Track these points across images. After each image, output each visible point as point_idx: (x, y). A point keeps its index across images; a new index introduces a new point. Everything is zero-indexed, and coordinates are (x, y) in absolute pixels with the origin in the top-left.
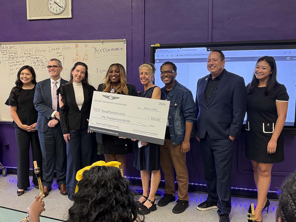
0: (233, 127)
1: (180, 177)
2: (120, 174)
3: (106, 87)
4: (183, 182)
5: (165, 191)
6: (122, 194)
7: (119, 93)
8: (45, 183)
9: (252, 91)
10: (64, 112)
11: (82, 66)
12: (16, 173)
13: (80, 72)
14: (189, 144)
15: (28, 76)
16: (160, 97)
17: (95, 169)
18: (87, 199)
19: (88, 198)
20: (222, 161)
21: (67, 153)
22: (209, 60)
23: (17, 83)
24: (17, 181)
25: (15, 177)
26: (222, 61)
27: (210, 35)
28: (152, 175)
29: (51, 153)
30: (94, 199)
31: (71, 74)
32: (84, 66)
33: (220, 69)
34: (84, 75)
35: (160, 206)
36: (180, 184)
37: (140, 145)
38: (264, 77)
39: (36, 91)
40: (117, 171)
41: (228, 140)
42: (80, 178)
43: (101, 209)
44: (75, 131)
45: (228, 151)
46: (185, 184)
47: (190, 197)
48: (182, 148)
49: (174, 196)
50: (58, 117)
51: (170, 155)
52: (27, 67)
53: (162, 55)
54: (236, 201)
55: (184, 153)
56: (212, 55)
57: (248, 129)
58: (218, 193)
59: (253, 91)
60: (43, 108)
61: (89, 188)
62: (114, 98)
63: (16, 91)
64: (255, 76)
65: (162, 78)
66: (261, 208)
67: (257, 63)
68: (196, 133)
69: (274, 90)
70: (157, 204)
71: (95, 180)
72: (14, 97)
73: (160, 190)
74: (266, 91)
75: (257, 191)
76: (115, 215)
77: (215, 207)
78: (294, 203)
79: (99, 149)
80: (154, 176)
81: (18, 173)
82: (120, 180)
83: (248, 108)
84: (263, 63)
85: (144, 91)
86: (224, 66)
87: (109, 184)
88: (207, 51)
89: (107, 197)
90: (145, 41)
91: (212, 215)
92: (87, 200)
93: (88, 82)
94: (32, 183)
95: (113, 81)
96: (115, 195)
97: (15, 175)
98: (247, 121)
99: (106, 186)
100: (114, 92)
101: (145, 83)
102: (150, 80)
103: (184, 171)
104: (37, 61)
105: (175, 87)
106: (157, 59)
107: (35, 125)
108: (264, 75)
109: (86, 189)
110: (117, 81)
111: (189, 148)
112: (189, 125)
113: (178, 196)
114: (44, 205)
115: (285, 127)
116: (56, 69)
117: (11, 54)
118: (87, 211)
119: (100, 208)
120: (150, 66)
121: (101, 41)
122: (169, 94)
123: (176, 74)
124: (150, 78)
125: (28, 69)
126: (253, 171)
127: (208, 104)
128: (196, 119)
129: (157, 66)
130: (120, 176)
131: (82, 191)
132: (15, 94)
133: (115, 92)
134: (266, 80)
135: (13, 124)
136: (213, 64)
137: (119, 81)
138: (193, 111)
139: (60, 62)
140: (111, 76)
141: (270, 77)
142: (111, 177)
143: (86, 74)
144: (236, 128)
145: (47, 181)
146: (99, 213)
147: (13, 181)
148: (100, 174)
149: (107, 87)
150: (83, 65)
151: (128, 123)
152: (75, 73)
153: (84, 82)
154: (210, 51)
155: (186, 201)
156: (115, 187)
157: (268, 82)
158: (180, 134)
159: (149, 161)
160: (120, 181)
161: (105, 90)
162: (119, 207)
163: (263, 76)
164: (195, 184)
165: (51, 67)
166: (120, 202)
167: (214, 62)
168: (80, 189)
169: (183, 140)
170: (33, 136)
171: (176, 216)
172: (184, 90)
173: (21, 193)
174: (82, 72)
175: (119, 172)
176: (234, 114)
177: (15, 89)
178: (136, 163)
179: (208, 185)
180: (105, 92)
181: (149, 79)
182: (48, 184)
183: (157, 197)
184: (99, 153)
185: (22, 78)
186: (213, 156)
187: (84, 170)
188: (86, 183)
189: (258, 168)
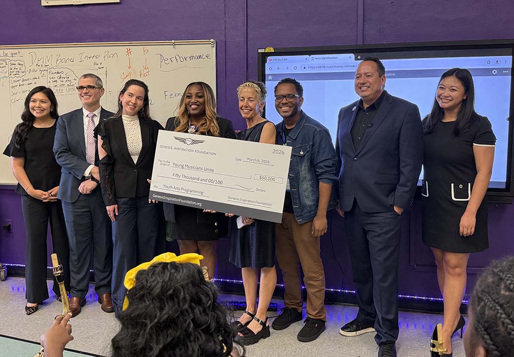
0: (400, 190)
1: (311, 278)
2: (201, 276)
3: (180, 122)
4: (316, 286)
5: (285, 302)
6: (204, 311)
7: (203, 133)
8: (75, 292)
9: (432, 129)
10: (107, 167)
11: (137, 86)
12: (23, 275)
13: (134, 98)
14: (325, 221)
15: (44, 105)
16: (274, 139)
17: (157, 267)
18: (144, 321)
19: (145, 319)
20: (381, 249)
21: (114, 239)
22: (358, 76)
23: (24, 117)
24: (25, 288)
25: (21, 282)
26: (380, 76)
27: (360, 31)
28: (262, 276)
29: (84, 240)
30: (156, 320)
31: (119, 100)
32: (142, 87)
33: (377, 92)
34: (142, 101)
35: (275, 329)
36: (310, 291)
37: (240, 224)
38: (454, 104)
39: (58, 131)
40: (196, 271)
41: (392, 213)
42: (131, 284)
43: (169, 338)
44: (128, 201)
45: (392, 233)
46: (319, 291)
47: (328, 312)
48: (313, 227)
49: (300, 311)
50: (97, 176)
51: (293, 240)
52: (41, 89)
53: (277, 67)
54: (407, 318)
55: (317, 237)
56: (363, 67)
57: (426, 195)
58: (376, 305)
59: (434, 128)
60: (70, 161)
61: (147, 301)
62: (195, 142)
63: (23, 130)
64: (436, 102)
65: (278, 107)
66: (450, 330)
67: (441, 80)
68: (338, 202)
69: (470, 126)
70: (270, 325)
71: (157, 286)
72: (20, 140)
73: (275, 301)
74: (455, 129)
75: (443, 301)
76: (193, 348)
77: (371, 329)
78: (511, 320)
79: (169, 232)
80: (265, 277)
81: (27, 275)
82: (201, 286)
83: (426, 158)
84: (452, 81)
85: (246, 130)
86: (384, 86)
87: (182, 293)
88: (356, 60)
89: (178, 317)
90: (248, 44)
91: (366, 343)
92: (143, 323)
93: (148, 114)
94: (51, 292)
95: (192, 112)
96: (193, 312)
97: (22, 279)
98: (424, 181)
99: (176, 297)
100: (194, 131)
101: (248, 116)
102: (257, 111)
103: (317, 268)
104: (59, 78)
105: (301, 123)
106: (270, 75)
107: (55, 190)
108: (453, 101)
109: (141, 303)
110: (199, 113)
111: (325, 229)
112: (325, 188)
113: (307, 311)
114: (70, 331)
115: (489, 190)
116: (92, 91)
117: (13, 67)
118: (144, 342)
119: (166, 337)
120: (256, 86)
121: (172, 42)
122: (290, 135)
123: (301, 100)
124: (257, 108)
125: (44, 92)
126: (436, 266)
127: (357, 153)
128: (336, 178)
129: (270, 85)
130: (202, 279)
131: (135, 307)
132: (20, 136)
133: (197, 131)
134: (456, 110)
135: (18, 190)
136: (365, 82)
137: (203, 113)
138: (332, 163)
139: (100, 79)
140: (188, 104)
141: (462, 105)
142: (185, 282)
143: (146, 100)
144: (406, 192)
145: (79, 287)
146: (164, 345)
147: (18, 289)
148: (167, 276)
149: (182, 124)
150: (139, 85)
151: (220, 185)
152: (125, 98)
153: (143, 115)
154: (360, 59)
155: (320, 320)
156: (192, 300)
157: (459, 113)
158: (309, 203)
159: (256, 252)
160: (201, 288)
161: (178, 128)
162: (199, 333)
163: (450, 104)
164: (337, 290)
165: (84, 87)
166: (202, 326)
167: (367, 79)
168: (130, 304)
169: (315, 214)
170: (52, 209)
171: (303, 346)
172: (316, 127)
173: (33, 309)
174: (138, 98)
175: (200, 272)
176: (402, 170)
177: (21, 128)
178: (234, 254)
179: (358, 291)
180: (179, 131)
181: (255, 110)
182: (80, 294)
183: (270, 314)
184: (168, 239)
185: (33, 109)
186: (367, 241)
187: (138, 270)
188: (142, 292)
189: (444, 262)
